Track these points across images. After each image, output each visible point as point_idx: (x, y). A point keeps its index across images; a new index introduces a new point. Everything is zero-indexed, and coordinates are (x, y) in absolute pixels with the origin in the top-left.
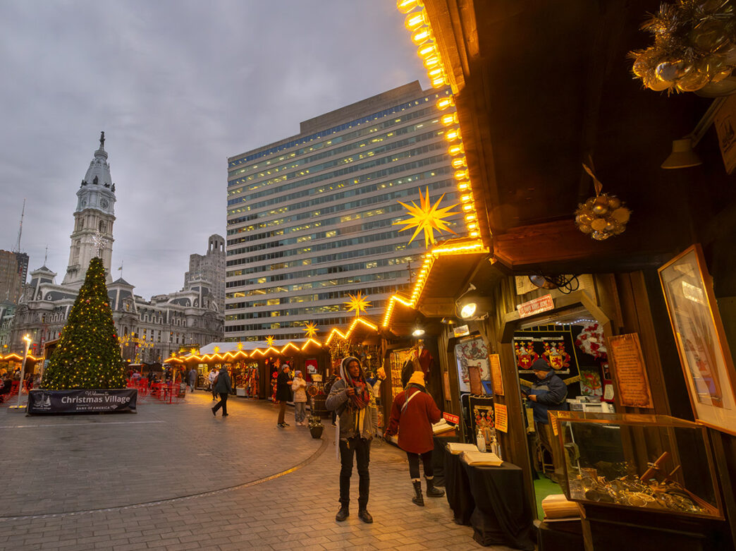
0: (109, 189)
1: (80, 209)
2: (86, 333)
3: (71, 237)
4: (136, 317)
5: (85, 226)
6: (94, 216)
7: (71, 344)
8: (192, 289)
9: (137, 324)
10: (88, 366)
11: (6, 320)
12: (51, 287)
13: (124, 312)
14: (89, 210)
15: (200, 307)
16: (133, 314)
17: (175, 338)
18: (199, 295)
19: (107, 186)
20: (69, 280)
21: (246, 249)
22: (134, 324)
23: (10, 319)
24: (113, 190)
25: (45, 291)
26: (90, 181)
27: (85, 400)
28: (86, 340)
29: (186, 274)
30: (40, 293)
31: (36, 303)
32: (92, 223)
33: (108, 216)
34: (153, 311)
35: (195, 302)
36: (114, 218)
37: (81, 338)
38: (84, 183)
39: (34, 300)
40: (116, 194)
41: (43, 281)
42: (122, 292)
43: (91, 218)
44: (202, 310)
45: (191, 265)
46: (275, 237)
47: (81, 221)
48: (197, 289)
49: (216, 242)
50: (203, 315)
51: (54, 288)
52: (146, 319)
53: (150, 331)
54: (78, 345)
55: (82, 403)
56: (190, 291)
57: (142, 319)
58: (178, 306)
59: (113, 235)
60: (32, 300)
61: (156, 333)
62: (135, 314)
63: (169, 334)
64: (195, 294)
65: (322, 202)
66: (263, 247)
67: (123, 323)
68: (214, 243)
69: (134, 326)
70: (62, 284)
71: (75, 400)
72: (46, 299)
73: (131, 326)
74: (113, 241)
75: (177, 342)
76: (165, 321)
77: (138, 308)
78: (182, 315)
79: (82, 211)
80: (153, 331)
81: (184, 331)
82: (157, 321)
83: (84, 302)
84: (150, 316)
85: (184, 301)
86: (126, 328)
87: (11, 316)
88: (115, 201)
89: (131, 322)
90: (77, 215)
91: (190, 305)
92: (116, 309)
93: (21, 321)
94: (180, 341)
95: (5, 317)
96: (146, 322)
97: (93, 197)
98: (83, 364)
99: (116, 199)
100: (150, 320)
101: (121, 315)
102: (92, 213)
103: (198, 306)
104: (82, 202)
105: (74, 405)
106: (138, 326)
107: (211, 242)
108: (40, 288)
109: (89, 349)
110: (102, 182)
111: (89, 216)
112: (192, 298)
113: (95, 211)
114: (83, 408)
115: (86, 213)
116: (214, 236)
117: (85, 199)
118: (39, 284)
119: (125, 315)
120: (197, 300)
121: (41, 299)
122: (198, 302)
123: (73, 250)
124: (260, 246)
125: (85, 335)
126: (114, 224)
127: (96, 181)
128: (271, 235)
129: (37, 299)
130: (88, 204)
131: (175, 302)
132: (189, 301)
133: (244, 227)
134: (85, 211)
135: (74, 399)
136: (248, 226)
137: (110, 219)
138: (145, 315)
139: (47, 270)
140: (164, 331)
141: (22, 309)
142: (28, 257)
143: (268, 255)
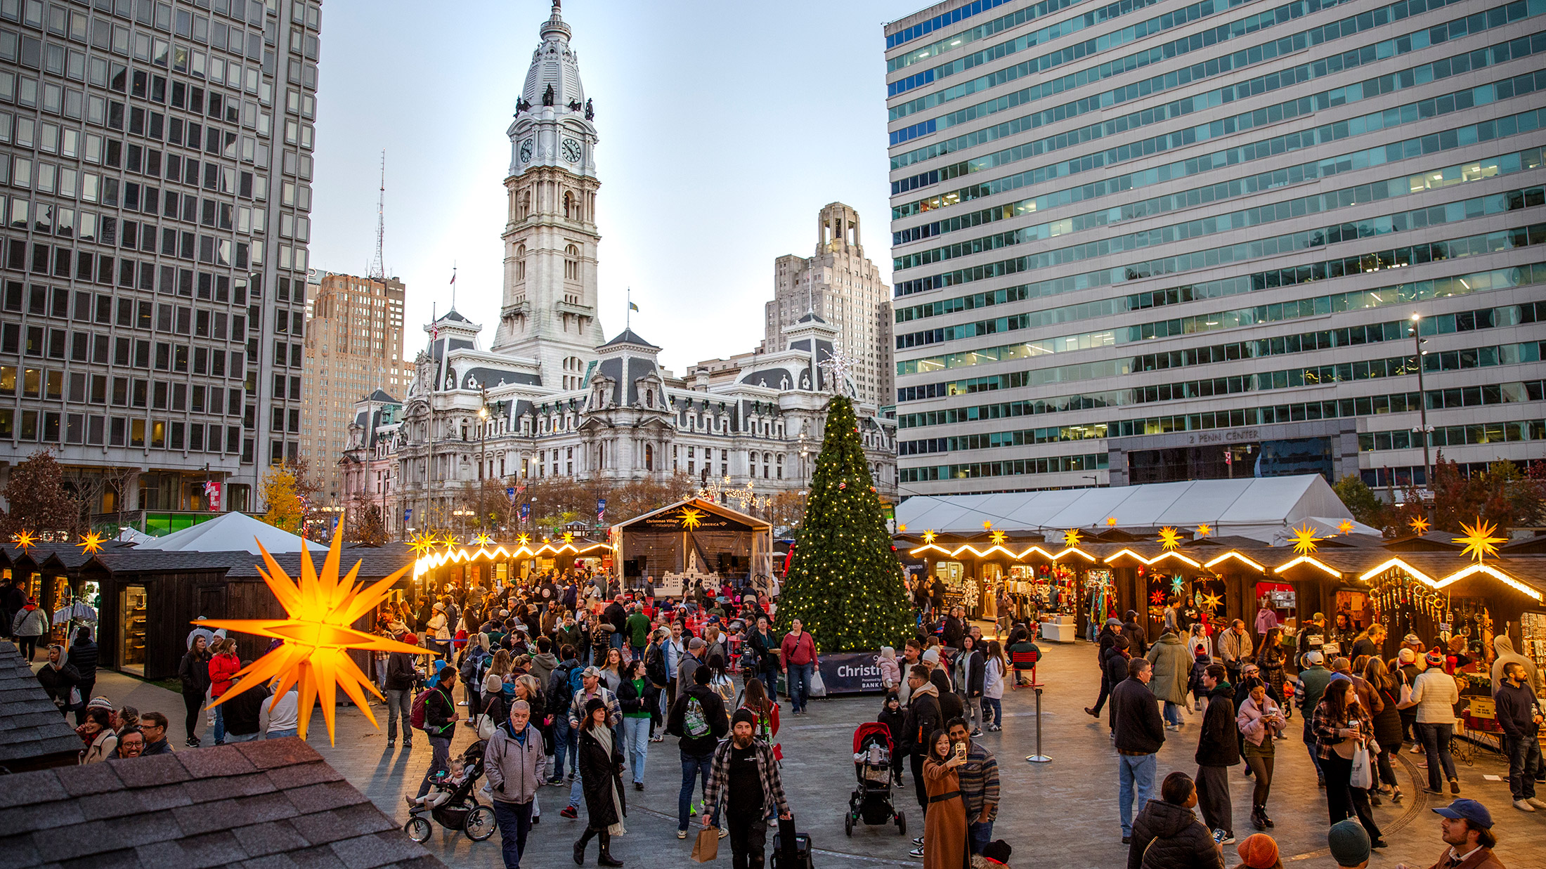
0: (580, 115)
1: (517, 168)
2: (851, 547)
3: (505, 237)
4: (670, 421)
5: (533, 208)
6: (552, 183)
7: (828, 570)
8: (793, 346)
9: (673, 435)
10: (865, 610)
11: (382, 435)
12: (473, 359)
13: (642, 411)
14: (540, 171)
15: (816, 390)
16: (663, 413)
17: (760, 464)
18: (810, 362)
19: (574, 106)
20: (508, 339)
21: (942, 253)
22: (665, 438)
23: (391, 434)
24: (590, 115)
25: (462, 368)
26: (537, 99)
27: (875, 671)
28: (854, 562)
29: (768, 305)
30: (451, 373)
31: (445, 396)
32: (548, 202)
33: (582, 180)
34: (706, 404)
35: (802, 377)
36: (596, 184)
37: (844, 556)
38: (523, 106)
39: (441, 391)
40: (596, 123)
41: (455, 344)
42: (633, 362)
43: (546, 187)
44: (820, 396)
45: (779, 284)
46: (1015, 219)
47: (522, 196)
48: (804, 345)
49: (839, 222)
50: (824, 409)
51: (480, 359)
52: (692, 425)
53: (703, 452)
54: (843, 571)
55: (871, 676)
56: (789, 352)
57: (684, 423)
58: (762, 388)
59: (597, 223)
60: (437, 388)
61: (716, 456)
62: (667, 414)
63: (745, 456)
64: (799, 359)
65: (1136, 124)
66: (985, 244)
67: (641, 434)
68: (833, 223)
69: (667, 442)
70: (493, 349)
71: (859, 672)
72: (465, 386)
73: (660, 442)
74: (598, 239)
75: (766, 476)
76: (735, 427)
77: (673, 398)
78: (775, 410)
79: (522, 172)
80: (708, 451)
81: (781, 448)
82: (717, 428)
83: (835, 488)
84: (700, 417)
85: (774, 377)
86: (649, 447)
87: (395, 427)
88: (595, 141)
89: (660, 433)
90: (514, 182)
91: (791, 386)
92: (624, 403)
93: (418, 437)
94: (773, 472)
95: (379, 430)
96: (692, 432)
97: (548, 135)
98: (857, 607)
99: (599, 136)
100: (701, 425)
101: (636, 416)
102: (547, 177)
103: (811, 388)
104: (523, 152)
105: (857, 680)
106: (675, 441)
107: (824, 223)
108: (449, 361)
109: (862, 577)
110: (564, 98)
111: (540, 183)
112: (795, 369)
113: (553, 170)
114: (872, 685)
115: (535, 177)
116: (831, 207)
117: (529, 142)
118: (446, 353)
119: (646, 416)
120: (807, 372)
121: (455, 386)
122: (810, 379)
123: (510, 266)
124: (977, 242)
125: (850, 552)
126: (597, 199)
127: (549, 98)
128: (1006, 215)
129: (446, 389)
130: (535, 154)
131: (753, 379)
132: (789, 376)
133: (935, 197)
134: (530, 172)
135: (856, 670)
136: (944, 195)
137: (587, 187)
138: (688, 415)
139: (460, 318)
140: (733, 450)
141: (417, 410)
142: (404, 286)
143: (1000, 265)
